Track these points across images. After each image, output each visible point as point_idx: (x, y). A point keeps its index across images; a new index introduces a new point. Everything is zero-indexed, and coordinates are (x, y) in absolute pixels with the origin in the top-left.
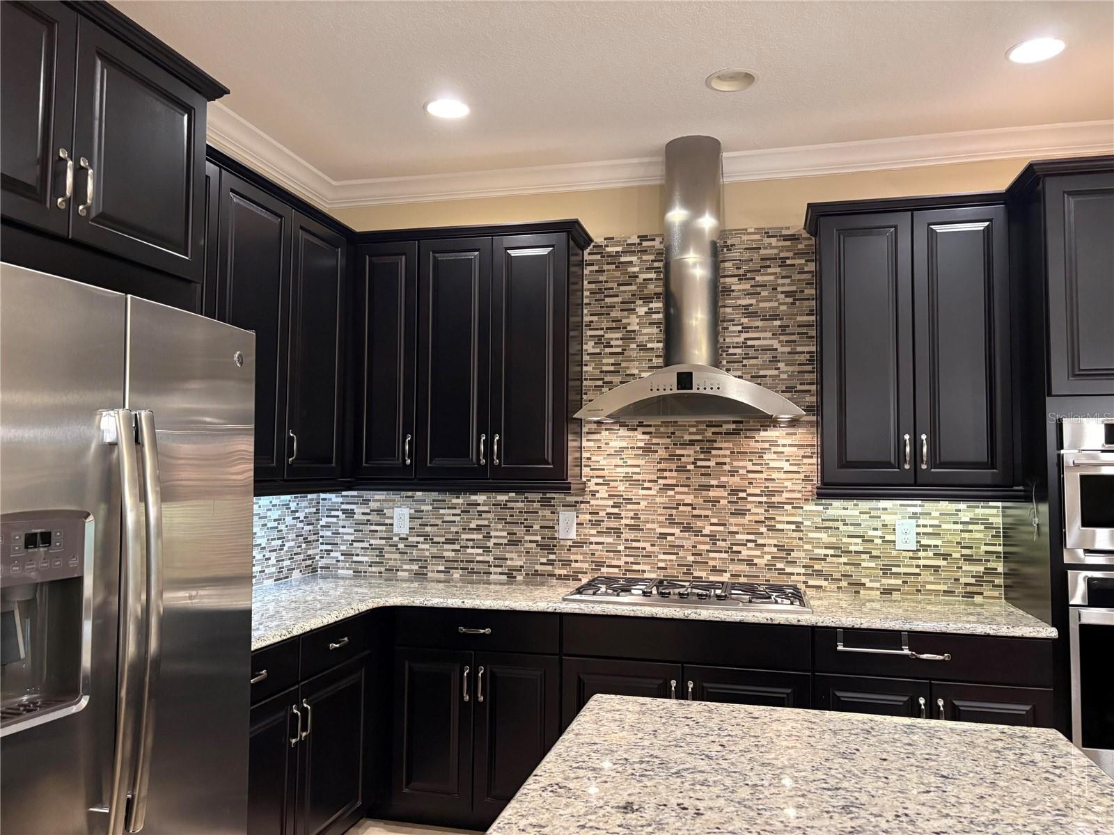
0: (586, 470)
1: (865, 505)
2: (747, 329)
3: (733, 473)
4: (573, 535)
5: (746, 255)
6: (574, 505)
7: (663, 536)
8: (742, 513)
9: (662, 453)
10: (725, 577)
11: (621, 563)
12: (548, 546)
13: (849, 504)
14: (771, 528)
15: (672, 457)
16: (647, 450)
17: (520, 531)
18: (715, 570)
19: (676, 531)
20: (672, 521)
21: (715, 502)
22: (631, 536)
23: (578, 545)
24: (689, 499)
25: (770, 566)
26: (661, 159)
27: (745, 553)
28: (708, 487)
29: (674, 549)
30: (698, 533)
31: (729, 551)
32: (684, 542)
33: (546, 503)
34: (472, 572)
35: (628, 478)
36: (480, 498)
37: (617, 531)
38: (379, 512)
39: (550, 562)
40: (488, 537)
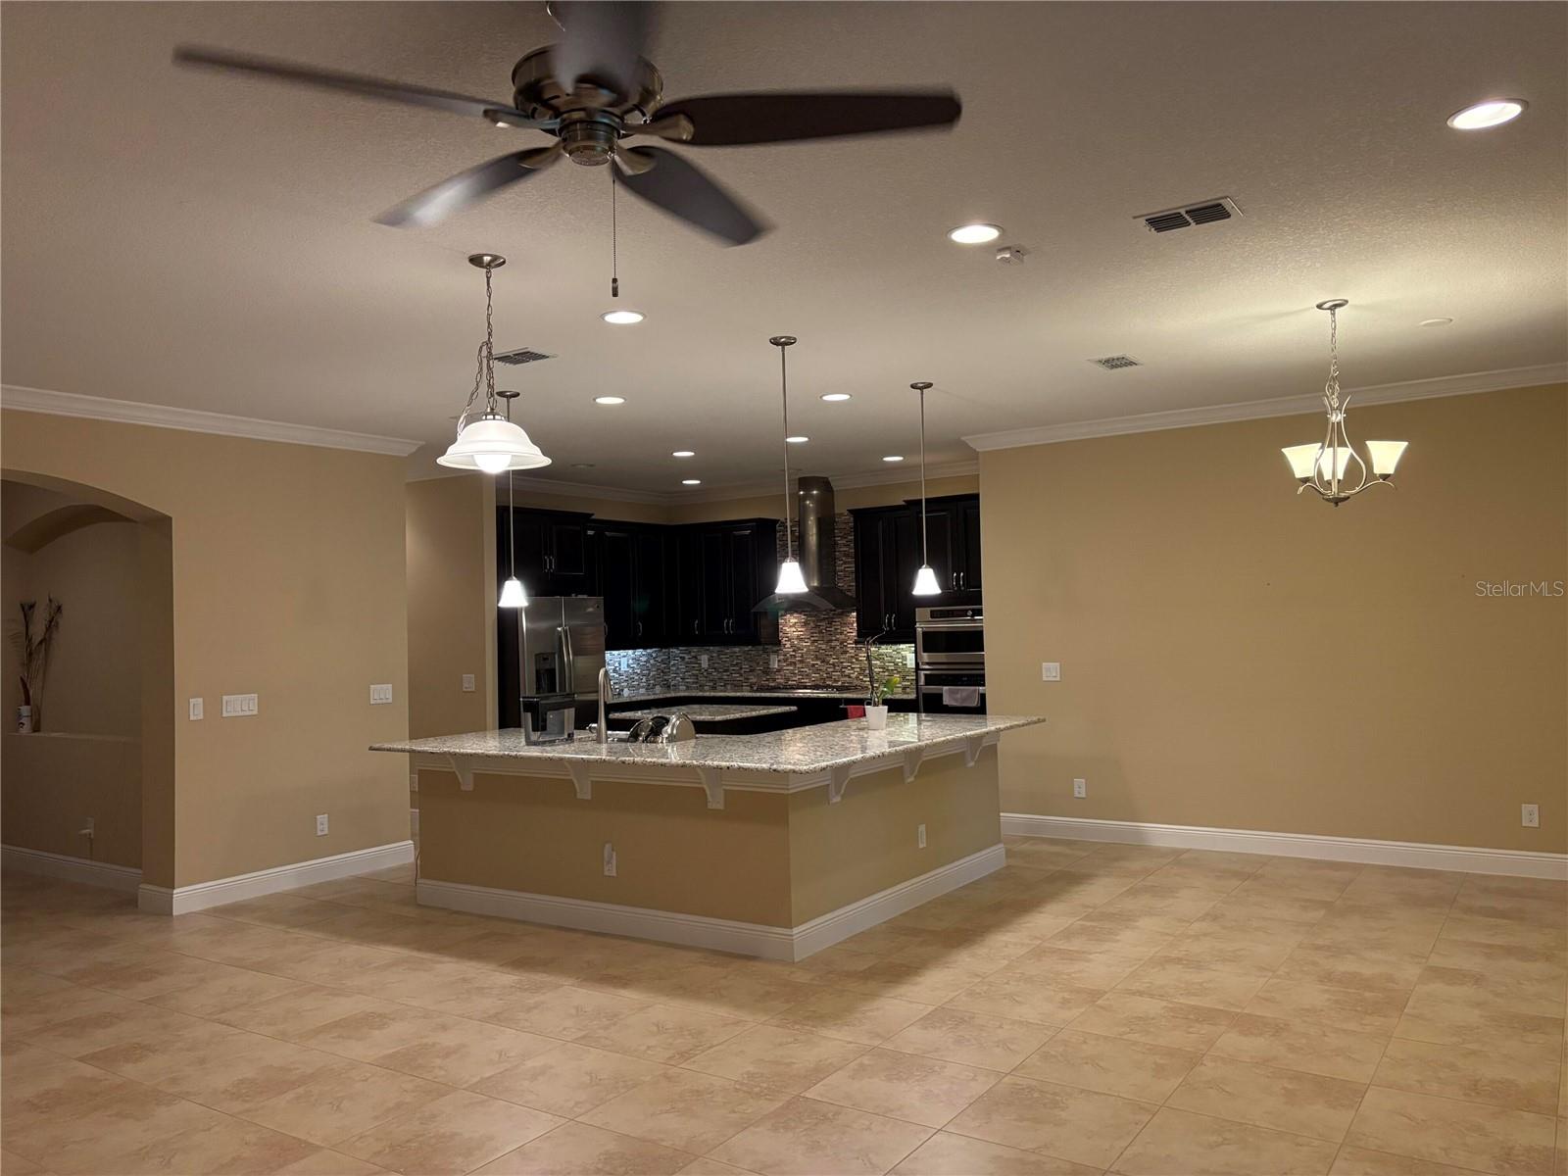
0: (781, 634)
1: (894, 647)
2: (845, 563)
3: (841, 633)
4: (776, 666)
5: (844, 526)
6: (776, 652)
7: (813, 665)
8: (846, 652)
9: (812, 624)
10: (840, 683)
11: (796, 679)
12: (767, 671)
13: (889, 647)
14: (857, 660)
15: (817, 626)
16: (806, 624)
17: (754, 665)
18: (836, 681)
19: (819, 662)
20: (817, 658)
21: (834, 648)
22: (800, 666)
23: (779, 671)
24: (824, 647)
25: (857, 678)
26: (797, 482)
27: (847, 672)
28: (831, 641)
29: (818, 671)
30: (828, 663)
31: (841, 671)
32: (822, 668)
33: (765, 651)
34: (735, 686)
35: (798, 638)
36: (737, 649)
37: (795, 663)
38: (695, 657)
39: (768, 680)
40: (741, 668)
